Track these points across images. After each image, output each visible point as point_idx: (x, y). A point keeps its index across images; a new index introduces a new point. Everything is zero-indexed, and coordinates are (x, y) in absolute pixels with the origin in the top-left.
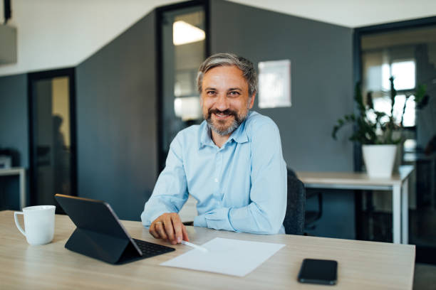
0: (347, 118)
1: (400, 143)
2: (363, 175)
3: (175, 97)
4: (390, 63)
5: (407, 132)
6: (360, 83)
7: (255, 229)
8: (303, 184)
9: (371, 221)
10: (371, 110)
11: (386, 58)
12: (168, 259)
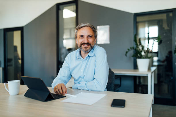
0: (131, 48)
1: (151, 58)
2: (137, 70)
3: (64, 39)
4: (148, 27)
5: (154, 54)
6: (136, 35)
7: (95, 89)
8: (114, 73)
9: (140, 88)
10: (141, 45)
11: (147, 25)
12: (63, 100)
